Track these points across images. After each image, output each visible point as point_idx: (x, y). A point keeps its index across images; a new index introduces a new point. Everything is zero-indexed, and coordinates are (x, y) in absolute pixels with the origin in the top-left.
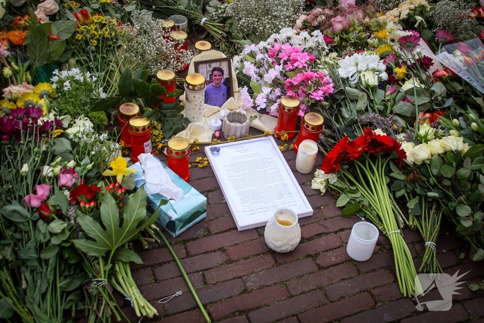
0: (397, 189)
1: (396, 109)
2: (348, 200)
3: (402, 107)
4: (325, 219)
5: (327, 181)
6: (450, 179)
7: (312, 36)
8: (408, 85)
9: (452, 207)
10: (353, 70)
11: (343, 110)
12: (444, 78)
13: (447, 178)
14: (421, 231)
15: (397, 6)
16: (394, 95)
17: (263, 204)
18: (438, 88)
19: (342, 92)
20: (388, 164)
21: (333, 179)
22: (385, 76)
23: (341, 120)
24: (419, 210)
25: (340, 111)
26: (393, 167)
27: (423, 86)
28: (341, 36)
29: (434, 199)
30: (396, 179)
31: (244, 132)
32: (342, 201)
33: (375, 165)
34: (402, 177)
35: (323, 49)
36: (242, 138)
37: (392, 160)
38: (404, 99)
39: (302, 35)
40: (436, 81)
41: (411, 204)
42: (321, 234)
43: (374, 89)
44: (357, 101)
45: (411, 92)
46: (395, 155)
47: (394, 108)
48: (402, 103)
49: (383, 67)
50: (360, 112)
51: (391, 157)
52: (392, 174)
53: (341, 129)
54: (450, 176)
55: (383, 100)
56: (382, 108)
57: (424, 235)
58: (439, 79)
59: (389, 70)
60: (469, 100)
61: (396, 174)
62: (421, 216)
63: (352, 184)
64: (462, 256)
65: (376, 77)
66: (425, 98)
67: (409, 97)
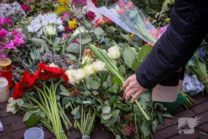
0: (66, 103)
1: (69, 49)
2: (30, 115)
3: (72, 47)
4: (13, 132)
5: (16, 105)
6: (97, 91)
7: (13, 6)
8: (76, 32)
9: (99, 108)
10: (38, 26)
11: (31, 54)
12: (102, 24)
13: (95, 90)
16: (66, 40)
18: (98, 32)
19: (29, 42)
20: (59, 86)
21: (21, 102)
22: (61, 28)
23: (30, 61)
24: (79, 115)
25: (29, 55)
26: (62, 88)
27: (87, 31)
28: (36, 4)
29: (89, 106)
30: (64, 96)
32: (26, 117)
33: (50, 88)
34: (68, 94)
35: (23, 15)
37: (62, 83)
38: (74, 41)
39: (5, 6)
40: (97, 27)
41: (74, 112)
43: (53, 38)
44: (41, 47)
46: (62, 79)
47: (67, 48)
48: (72, 44)
49: (60, 21)
50: (41, 54)
51: (60, 81)
52: (61, 93)
53: (28, 68)
54: (97, 88)
55: (60, 44)
56: (58, 49)
57: (82, 131)
58: (99, 25)
59: (65, 24)
60: (119, 37)
61: (65, 92)
62: (81, 118)
65: (55, 29)
66: (89, 39)
67: (77, 40)
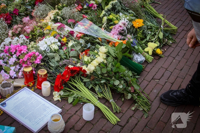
0: (88, 85)
2: (73, 98)
3: (73, 53)
4: (68, 111)
5: (60, 95)
6: (106, 73)
7: (19, 38)
8: (70, 44)
9: (112, 83)
10: (46, 46)
11: (50, 63)
12: (82, 36)
13: (105, 73)
14: (106, 97)
15: (47, 15)
16: (67, 50)
17: (39, 117)
18: (82, 41)
20: (80, 78)
21: (62, 93)
22: (59, 44)
23: (51, 68)
24: (101, 90)
25: (49, 65)
26: (82, 78)
27: (76, 42)
28: (31, 34)
29: (104, 83)
30: (86, 82)
31: (12, 90)
32: (70, 100)
33: (75, 80)
34: (88, 80)
35: (27, 42)
36: (13, 93)
37: (81, 75)
38: (72, 50)
39: (15, 39)
40: (79, 39)
41: (97, 89)
42: (70, 117)
43: (58, 50)
44: (54, 58)
45: (73, 46)
46: (81, 73)
47: (70, 55)
48: (72, 52)
49: (57, 40)
50: (58, 62)
51: (80, 74)
52: (84, 81)
53: (54, 72)
54: (106, 72)
55: (64, 54)
56: (65, 57)
58: (80, 37)
59: (60, 41)
60: (94, 41)
61: (85, 80)
62: (102, 92)
63: (70, 92)
64: (123, 99)
65: (56, 45)
66: (79, 47)
67: (73, 49)
